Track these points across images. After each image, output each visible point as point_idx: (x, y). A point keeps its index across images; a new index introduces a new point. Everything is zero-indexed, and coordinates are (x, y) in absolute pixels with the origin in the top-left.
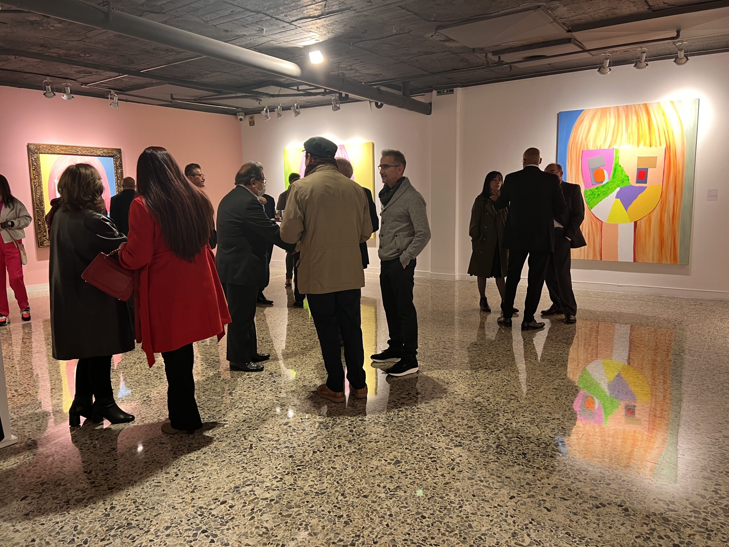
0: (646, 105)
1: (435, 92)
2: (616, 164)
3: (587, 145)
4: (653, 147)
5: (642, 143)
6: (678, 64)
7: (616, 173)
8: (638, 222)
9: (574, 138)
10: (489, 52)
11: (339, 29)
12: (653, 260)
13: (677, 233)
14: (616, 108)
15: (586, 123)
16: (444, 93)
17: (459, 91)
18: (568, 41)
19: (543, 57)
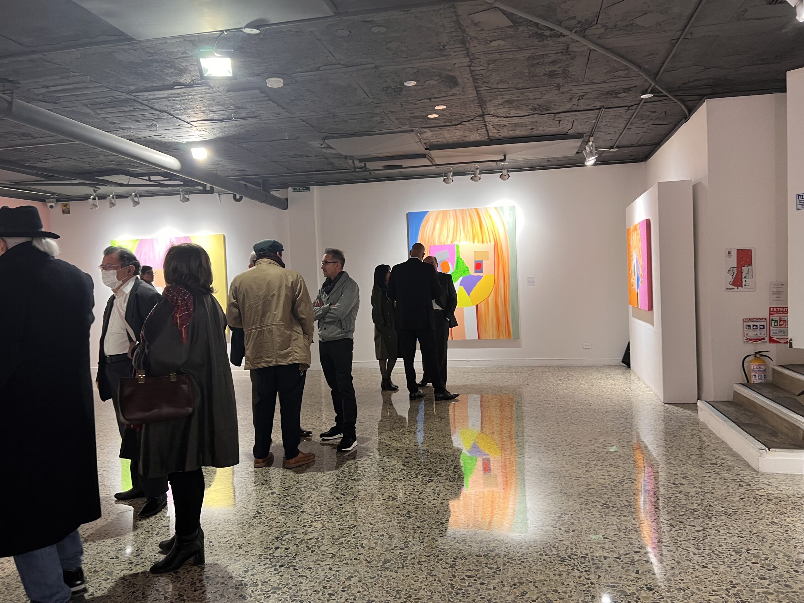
0: (476, 209)
1: (290, 189)
2: (458, 258)
3: (434, 241)
4: (485, 243)
5: (476, 240)
6: (503, 179)
7: (459, 265)
8: (479, 305)
9: (422, 235)
10: (356, 159)
11: (233, 131)
12: (493, 336)
13: (509, 313)
14: (454, 211)
15: (431, 222)
16: (300, 191)
17: (315, 190)
18: (423, 156)
19: (400, 167)
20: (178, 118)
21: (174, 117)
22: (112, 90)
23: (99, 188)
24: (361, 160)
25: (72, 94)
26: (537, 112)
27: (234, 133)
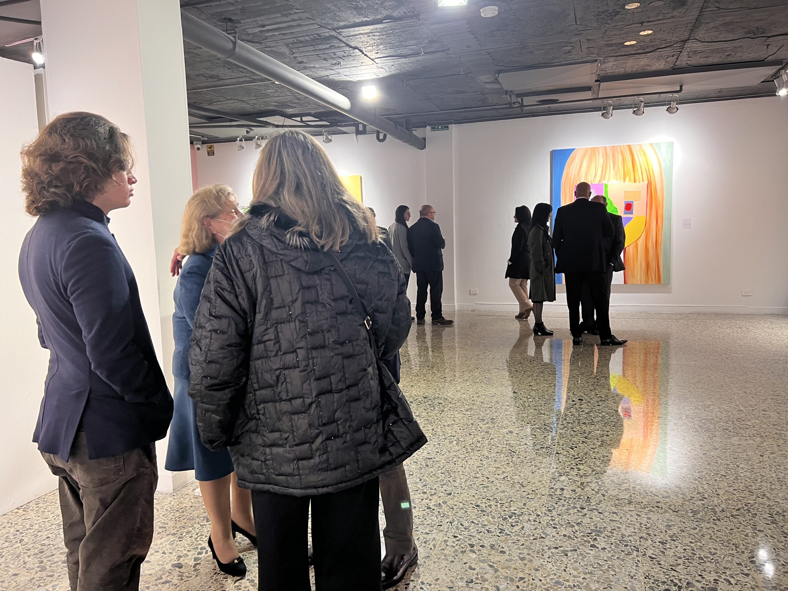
0: (629, 147)
1: (428, 128)
3: (579, 180)
4: (637, 183)
5: (627, 179)
6: (670, 112)
8: (627, 248)
9: (567, 174)
10: (514, 94)
12: (641, 281)
13: (660, 257)
14: (604, 148)
15: (577, 161)
16: (439, 129)
17: (453, 127)
18: (589, 89)
19: (555, 101)
20: (366, 55)
21: (363, 53)
22: (321, 26)
23: (253, 130)
24: (518, 95)
25: (282, 32)
26: (749, 35)
27: (410, 69)
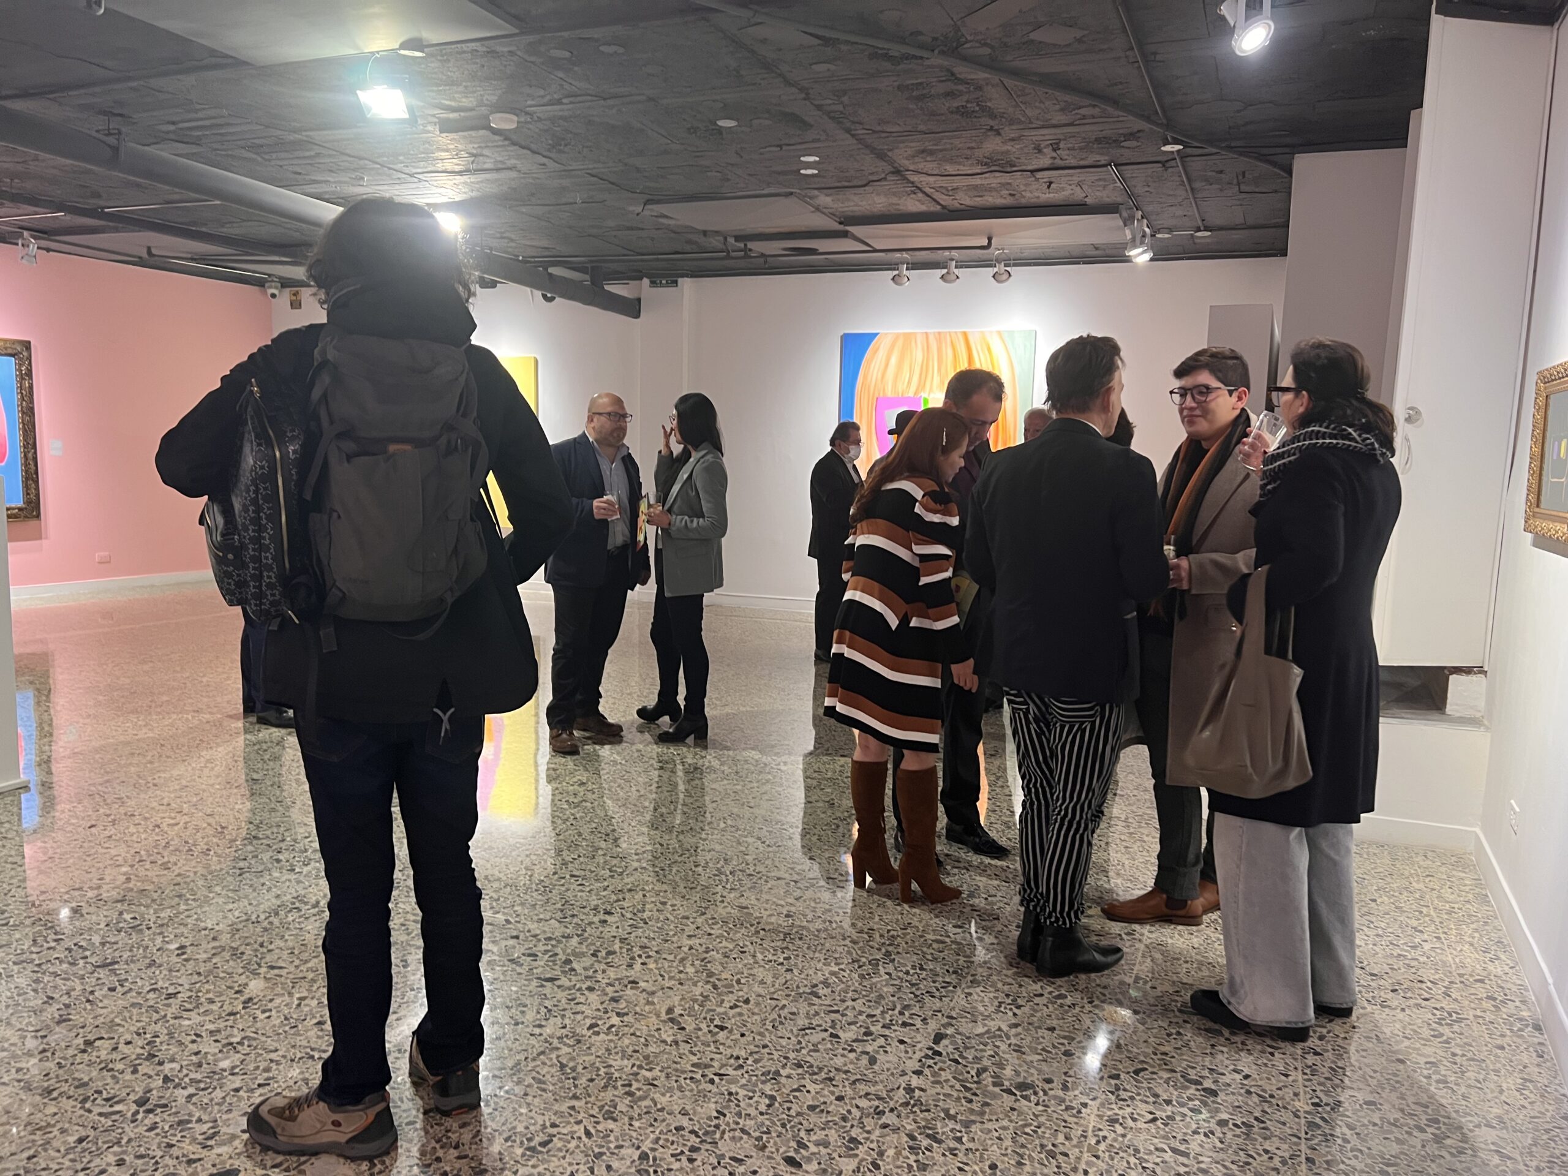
0: (965, 334)
1: (646, 281)
3: (884, 388)
6: (998, 281)
9: (865, 377)
10: (728, 236)
14: (925, 335)
15: (881, 354)
16: (661, 285)
17: (687, 284)
18: (845, 234)
19: (813, 251)
24: (738, 238)
26: (993, 168)
27: (494, 191)
